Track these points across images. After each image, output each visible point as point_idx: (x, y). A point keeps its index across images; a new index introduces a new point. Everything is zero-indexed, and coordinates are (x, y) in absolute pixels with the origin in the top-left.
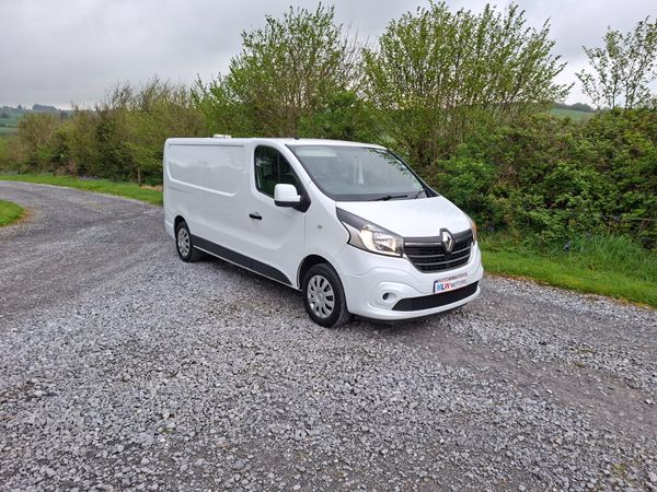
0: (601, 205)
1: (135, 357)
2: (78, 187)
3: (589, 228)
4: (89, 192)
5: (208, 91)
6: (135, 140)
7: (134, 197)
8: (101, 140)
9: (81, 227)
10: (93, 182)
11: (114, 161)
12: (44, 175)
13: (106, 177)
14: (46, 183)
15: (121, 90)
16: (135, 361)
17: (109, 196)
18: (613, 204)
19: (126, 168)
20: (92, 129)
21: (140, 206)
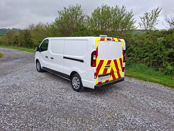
0: (140, 56)
1: (14, 88)
2: (19, 50)
3: (136, 62)
4: (21, 51)
5: (50, 26)
6: (34, 38)
7: (32, 52)
8: (26, 37)
9: (15, 59)
10: (23, 48)
11: (29, 43)
12: (12, 46)
13: (26, 47)
14: (12, 48)
15: (31, 25)
16: (13, 89)
17: (26, 52)
18: (142, 56)
19: (32, 45)
20: (24, 35)
21: (32, 55)
